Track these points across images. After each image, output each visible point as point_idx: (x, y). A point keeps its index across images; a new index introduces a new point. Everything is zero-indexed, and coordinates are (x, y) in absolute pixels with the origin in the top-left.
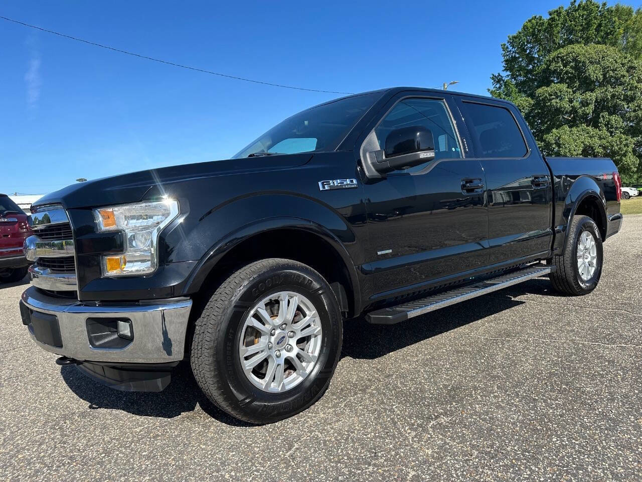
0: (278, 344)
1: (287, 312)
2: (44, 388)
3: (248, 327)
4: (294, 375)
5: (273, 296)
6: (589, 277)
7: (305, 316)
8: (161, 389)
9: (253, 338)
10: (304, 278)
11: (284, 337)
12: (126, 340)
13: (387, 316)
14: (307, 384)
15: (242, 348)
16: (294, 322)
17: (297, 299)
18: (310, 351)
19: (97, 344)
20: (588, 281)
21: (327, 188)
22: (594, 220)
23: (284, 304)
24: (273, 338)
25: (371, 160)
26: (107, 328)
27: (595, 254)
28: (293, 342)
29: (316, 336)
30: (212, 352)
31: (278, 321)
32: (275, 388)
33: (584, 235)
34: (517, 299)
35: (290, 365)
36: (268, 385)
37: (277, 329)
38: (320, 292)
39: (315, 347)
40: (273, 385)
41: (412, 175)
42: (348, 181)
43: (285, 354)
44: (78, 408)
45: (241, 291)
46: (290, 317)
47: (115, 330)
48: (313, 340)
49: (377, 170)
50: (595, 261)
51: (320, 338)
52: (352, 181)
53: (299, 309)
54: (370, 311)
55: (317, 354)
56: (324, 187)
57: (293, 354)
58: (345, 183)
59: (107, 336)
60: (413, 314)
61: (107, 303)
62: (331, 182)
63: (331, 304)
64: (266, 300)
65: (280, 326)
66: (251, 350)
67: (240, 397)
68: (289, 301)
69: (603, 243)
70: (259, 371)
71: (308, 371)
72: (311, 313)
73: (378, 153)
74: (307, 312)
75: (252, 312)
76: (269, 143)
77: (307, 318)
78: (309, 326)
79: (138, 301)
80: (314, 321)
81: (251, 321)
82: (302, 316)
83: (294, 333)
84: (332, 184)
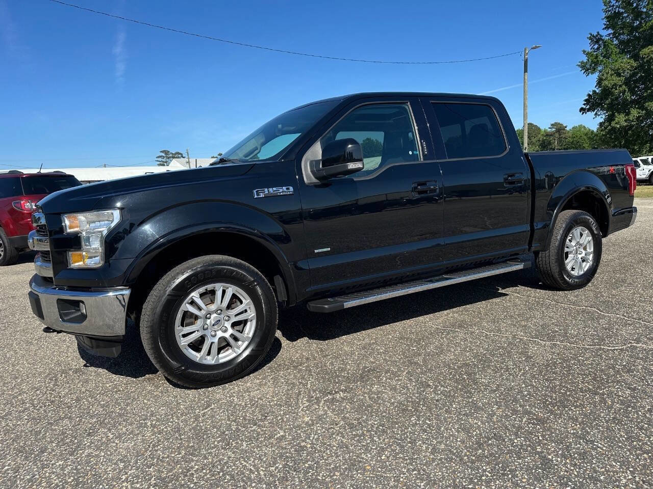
0: (214, 325)
1: (221, 300)
2: (60, 348)
3: (184, 312)
4: (229, 351)
5: (210, 287)
6: (582, 273)
7: (241, 302)
8: (116, 356)
10: (239, 272)
11: (219, 321)
13: (327, 306)
15: (178, 328)
16: (229, 307)
17: (231, 290)
18: (245, 333)
19: (65, 319)
20: (578, 277)
21: (262, 195)
23: (219, 294)
24: (208, 322)
25: (311, 169)
26: (73, 307)
27: (592, 250)
28: (228, 325)
29: (251, 320)
31: (213, 307)
32: (210, 360)
33: (577, 231)
34: (503, 291)
36: (203, 358)
37: (213, 313)
38: (255, 284)
39: (249, 330)
40: (209, 358)
41: (355, 180)
42: (284, 189)
43: (220, 334)
44: (76, 366)
46: (226, 304)
47: (78, 309)
48: (249, 323)
49: (316, 178)
50: (591, 257)
51: (254, 322)
52: (288, 189)
53: (234, 297)
54: (310, 301)
55: (251, 335)
56: (258, 195)
57: (227, 335)
58: (281, 190)
59: (73, 313)
60: (350, 304)
61: (73, 288)
62: (266, 190)
64: (202, 290)
65: (216, 312)
66: (187, 330)
67: (176, 364)
68: (225, 291)
69: (604, 240)
70: (197, 346)
71: (241, 350)
72: (247, 301)
73: (317, 162)
74: (244, 301)
75: (187, 299)
76: (262, 140)
77: (243, 305)
78: (246, 311)
79: (90, 288)
80: (250, 308)
81: (186, 307)
82: (239, 303)
83: (229, 317)
84: (267, 192)
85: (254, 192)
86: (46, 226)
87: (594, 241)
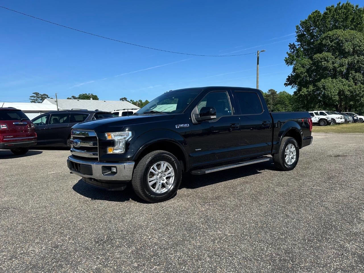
0: (160, 178)
1: (163, 168)
3: (151, 172)
4: (165, 189)
5: (159, 163)
6: (291, 163)
7: (169, 170)
8: (123, 189)
9: (151, 176)
10: (169, 157)
11: (162, 176)
12: (115, 173)
13: (199, 172)
14: (169, 192)
15: (148, 178)
16: (165, 171)
17: (166, 164)
18: (170, 181)
20: (290, 165)
21: (178, 127)
22: (296, 140)
23: (162, 165)
24: (158, 176)
25: (195, 117)
26: (108, 169)
27: (295, 154)
28: (165, 178)
29: (172, 177)
30: (140, 178)
31: (160, 171)
32: (158, 192)
33: (289, 146)
34: (260, 171)
35: (163, 186)
36: (156, 191)
38: (174, 162)
39: (172, 180)
40: (157, 191)
41: (209, 122)
42: (186, 125)
43: (162, 182)
45: (149, 160)
46: (164, 170)
47: (111, 170)
48: (171, 178)
49: (197, 121)
50: (295, 157)
51: (174, 177)
52: (187, 125)
53: (167, 167)
54: (192, 170)
55: (172, 182)
56: (177, 127)
57: (164, 182)
58: (185, 126)
59: (108, 172)
60: (207, 172)
61: (108, 162)
62: (180, 125)
63: (178, 166)
64: (157, 164)
65: (160, 173)
66: (151, 179)
67: (148, 193)
68: (164, 165)
69: (300, 150)
70: (154, 186)
71: (169, 188)
72: (171, 169)
73: (197, 115)
74: (170, 169)
75: (152, 167)
77: (170, 170)
78: (170, 173)
79: (119, 161)
80: (172, 172)
81: (151, 170)
83: (165, 175)
84: (180, 126)
85: (176, 126)
86: (96, 137)
87: (296, 150)
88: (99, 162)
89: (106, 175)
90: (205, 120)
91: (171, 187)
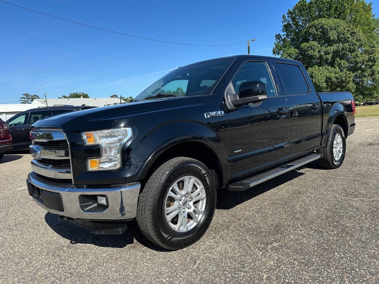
0: (184, 205)
1: (188, 186)
3: (169, 197)
4: (192, 221)
5: (181, 179)
6: (339, 159)
7: (197, 189)
8: (121, 233)
9: (169, 202)
10: (198, 168)
11: (186, 201)
12: (103, 207)
13: (241, 187)
14: (199, 226)
15: (166, 208)
16: (192, 192)
17: (193, 180)
18: (199, 208)
20: (338, 161)
21: (209, 117)
23: (186, 183)
24: (181, 202)
25: (231, 100)
26: (91, 200)
27: (342, 146)
28: (191, 204)
29: (202, 200)
30: (151, 212)
31: (183, 192)
32: (183, 229)
33: (337, 135)
34: (300, 172)
35: (190, 217)
36: (179, 228)
37: (183, 197)
38: (205, 175)
39: (202, 206)
40: (181, 228)
41: (251, 107)
42: (219, 112)
43: (187, 211)
45: (164, 177)
46: (190, 190)
47: (95, 201)
48: (201, 202)
49: (234, 105)
50: (341, 150)
51: (205, 201)
52: (221, 112)
53: (194, 185)
54: (229, 184)
55: (203, 209)
56: (207, 116)
57: (191, 211)
59: (91, 205)
61: (91, 186)
62: (211, 113)
63: (210, 182)
64: (178, 181)
65: (185, 196)
66: (171, 209)
67: (166, 236)
68: (190, 181)
69: (346, 139)
70: (175, 220)
71: (199, 220)
72: (200, 187)
73: (234, 95)
74: (198, 187)
75: (171, 189)
78: (199, 194)
79: (110, 185)
80: (202, 192)
81: (170, 194)
82: (195, 189)
83: (192, 198)
84: (211, 115)
85: (205, 114)
86: (65, 141)
87: (343, 141)
88: (73, 188)
89: (88, 211)
90: (247, 104)
91: (201, 218)
